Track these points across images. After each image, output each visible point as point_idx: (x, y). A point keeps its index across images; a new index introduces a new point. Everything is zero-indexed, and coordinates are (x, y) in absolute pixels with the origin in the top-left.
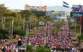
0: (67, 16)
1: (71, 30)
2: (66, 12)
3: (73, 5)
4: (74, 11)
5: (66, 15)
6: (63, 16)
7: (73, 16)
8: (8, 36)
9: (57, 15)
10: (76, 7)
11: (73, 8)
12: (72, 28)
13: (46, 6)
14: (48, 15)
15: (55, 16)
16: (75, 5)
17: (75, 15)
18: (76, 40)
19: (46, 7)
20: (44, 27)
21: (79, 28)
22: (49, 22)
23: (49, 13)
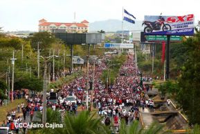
0: (134, 42)
1: (144, 73)
2: (130, 34)
3: (146, 17)
4: (148, 31)
5: (130, 39)
6: (125, 42)
7: (147, 42)
8: (4, 92)
9: (111, 40)
10: (152, 21)
11: (145, 23)
12: (146, 68)
13: (86, 22)
14: (92, 41)
15: (108, 42)
16: (151, 17)
17: (151, 38)
18: (155, 95)
19: (86, 24)
20: (84, 70)
21: (161, 67)
22: (94, 57)
23: (94, 37)
